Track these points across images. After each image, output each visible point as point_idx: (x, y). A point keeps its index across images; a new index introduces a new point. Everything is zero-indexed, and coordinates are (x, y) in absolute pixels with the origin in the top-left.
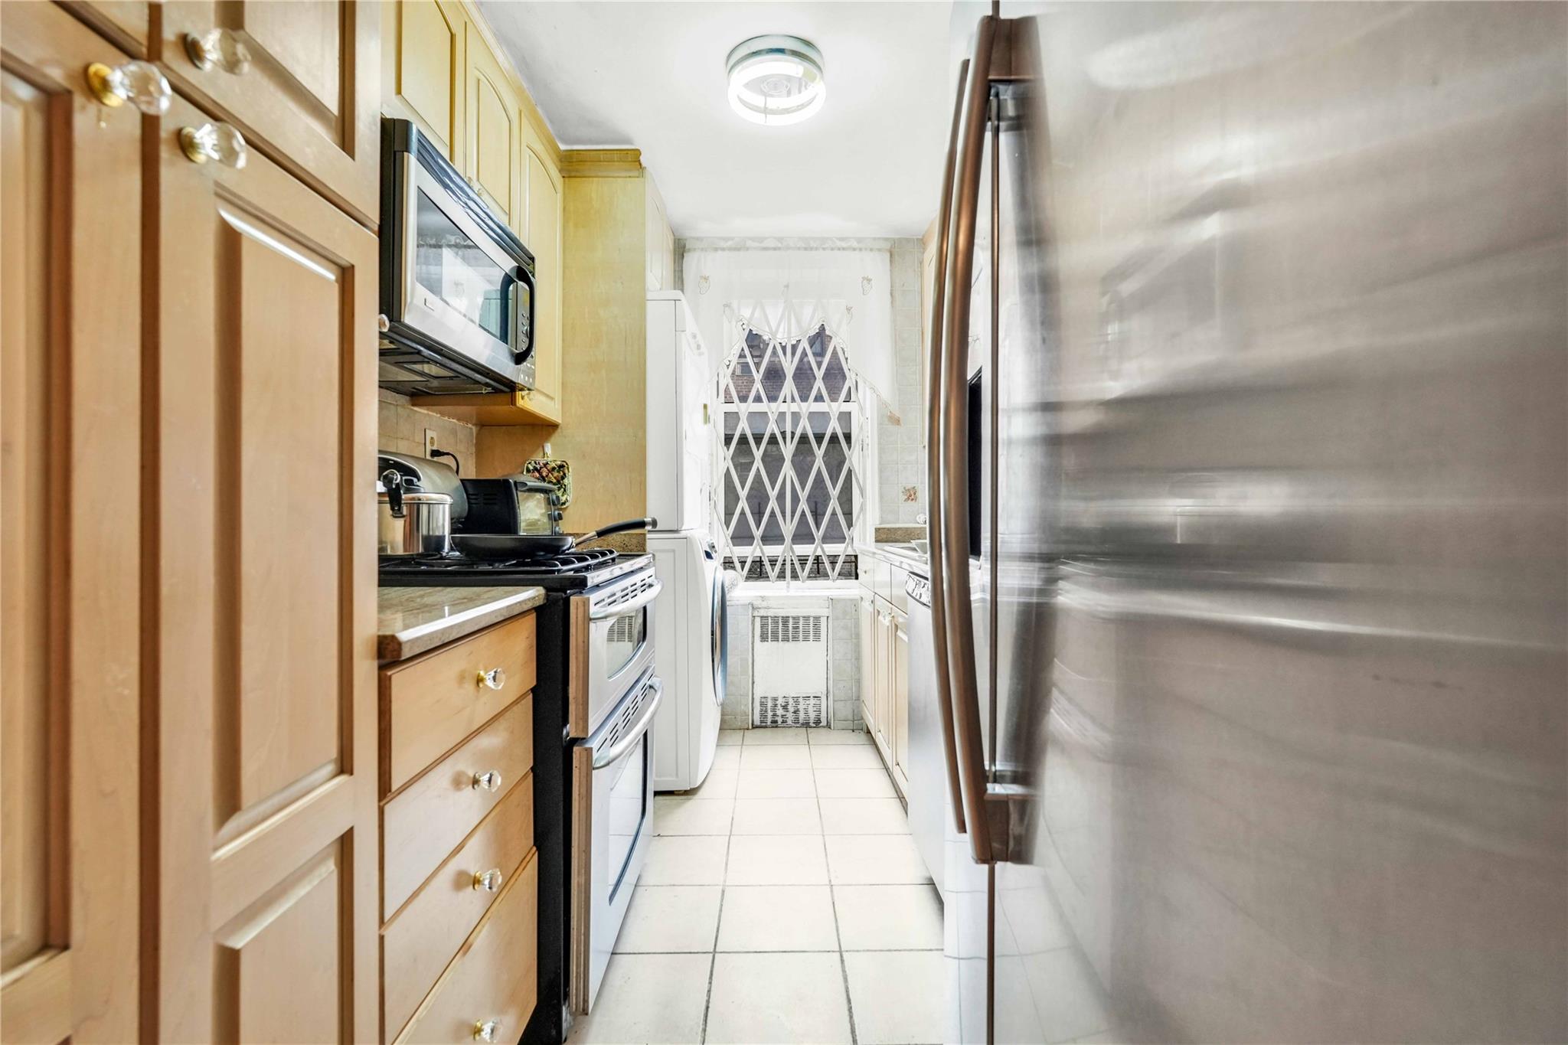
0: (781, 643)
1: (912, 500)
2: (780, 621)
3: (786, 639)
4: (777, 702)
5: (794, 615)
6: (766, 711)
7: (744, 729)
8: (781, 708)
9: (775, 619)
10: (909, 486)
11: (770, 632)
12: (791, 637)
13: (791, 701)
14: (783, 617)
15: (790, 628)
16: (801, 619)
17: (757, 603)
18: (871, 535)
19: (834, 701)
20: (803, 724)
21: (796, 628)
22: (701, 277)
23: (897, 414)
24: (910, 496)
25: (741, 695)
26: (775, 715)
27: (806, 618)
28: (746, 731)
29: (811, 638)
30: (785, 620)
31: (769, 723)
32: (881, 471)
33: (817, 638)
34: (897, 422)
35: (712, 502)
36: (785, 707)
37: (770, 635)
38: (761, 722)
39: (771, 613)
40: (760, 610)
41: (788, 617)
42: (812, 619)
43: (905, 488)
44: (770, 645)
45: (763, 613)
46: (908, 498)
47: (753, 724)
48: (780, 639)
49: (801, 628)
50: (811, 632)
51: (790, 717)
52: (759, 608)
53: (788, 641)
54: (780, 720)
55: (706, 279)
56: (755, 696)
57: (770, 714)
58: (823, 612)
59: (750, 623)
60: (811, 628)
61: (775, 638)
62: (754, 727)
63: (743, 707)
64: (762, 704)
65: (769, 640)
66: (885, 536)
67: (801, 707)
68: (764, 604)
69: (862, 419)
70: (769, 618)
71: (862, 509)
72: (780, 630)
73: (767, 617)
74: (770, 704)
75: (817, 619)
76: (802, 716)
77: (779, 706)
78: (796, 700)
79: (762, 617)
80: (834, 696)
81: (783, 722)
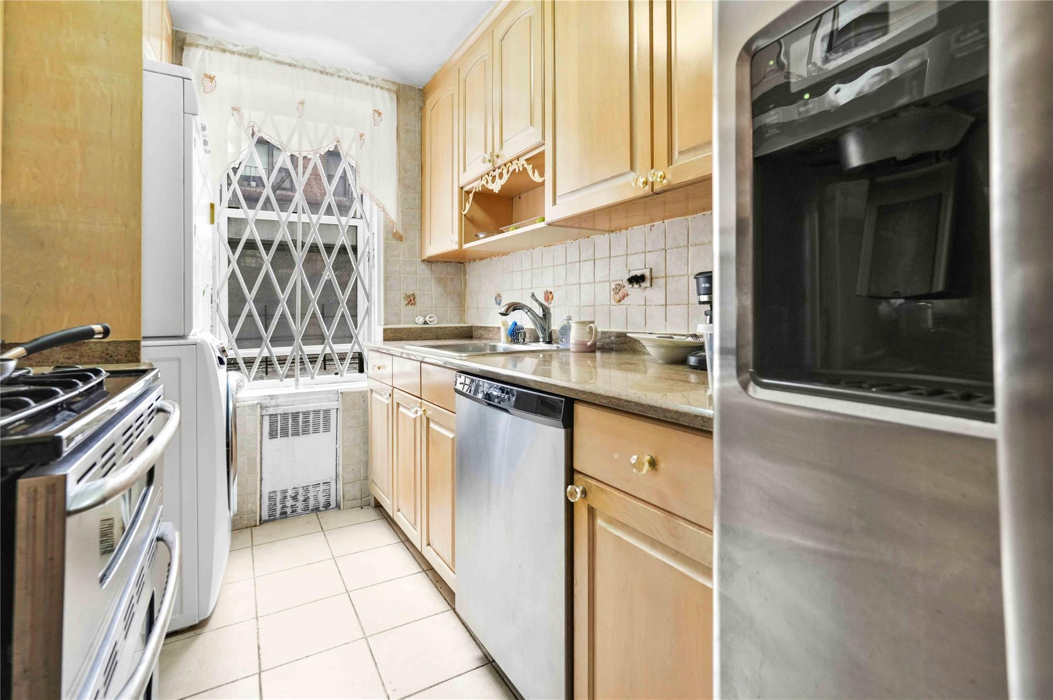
0: (290, 438)
1: (412, 304)
2: (290, 417)
3: (295, 433)
4: (287, 494)
5: (305, 410)
6: (275, 505)
7: (251, 527)
8: (291, 499)
9: (285, 416)
10: (409, 293)
11: (279, 429)
12: (301, 431)
13: (301, 491)
14: (292, 413)
15: (301, 423)
16: (311, 413)
17: (266, 402)
18: (379, 335)
19: (344, 484)
20: (312, 510)
21: (306, 422)
22: (206, 76)
23: (401, 232)
24: (411, 301)
25: (249, 494)
26: (284, 507)
27: (317, 412)
28: (253, 528)
29: (321, 429)
30: (295, 416)
31: (278, 516)
32: (386, 279)
33: (327, 429)
34: (400, 238)
35: (215, 305)
36: (295, 498)
37: (279, 431)
38: (270, 516)
39: (280, 410)
40: (268, 409)
41: (299, 413)
42: (322, 412)
43: (406, 294)
44: (279, 441)
45: (271, 411)
46: (409, 303)
47: (260, 520)
48: (290, 434)
49: (311, 421)
50: (321, 425)
51: (300, 505)
52: (269, 407)
53: (298, 435)
54: (289, 510)
55: (212, 79)
56: (263, 492)
57: (279, 506)
58: (333, 405)
59: (259, 422)
60: (321, 420)
61: (285, 434)
62: (262, 522)
63: (250, 505)
64: (270, 498)
65: (279, 436)
66: (392, 335)
67: (311, 495)
68: (273, 402)
69: (368, 234)
70: (279, 416)
71: (368, 312)
72: (290, 426)
73: (277, 415)
74: (279, 497)
75: (327, 412)
76: (312, 503)
77: (289, 498)
78: (306, 489)
79: (271, 415)
80: (343, 479)
81: (293, 512)
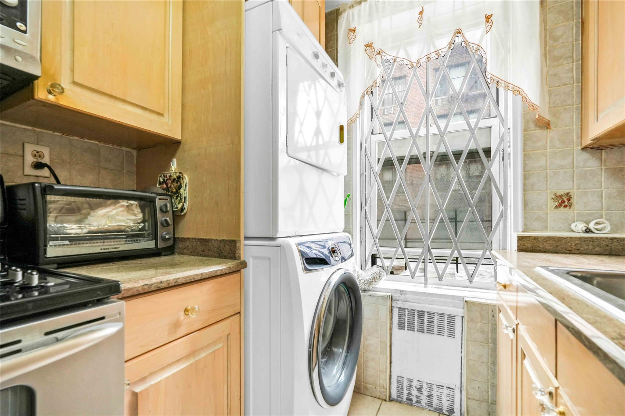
0: (416, 334)
1: (566, 206)
2: (416, 314)
3: (421, 330)
4: (412, 384)
5: (429, 311)
6: (402, 389)
7: (383, 400)
8: (416, 390)
9: (412, 312)
10: (561, 192)
11: (406, 322)
12: (425, 329)
13: (425, 386)
14: (418, 311)
15: (426, 321)
16: (436, 315)
17: (396, 296)
18: (513, 244)
19: (468, 399)
20: (436, 409)
21: (431, 322)
23: (547, 117)
24: (563, 202)
25: (380, 371)
26: (409, 394)
27: (441, 315)
28: (384, 402)
29: (446, 333)
30: (421, 314)
31: (404, 400)
32: (525, 177)
33: (451, 334)
34: (547, 125)
36: (419, 390)
37: (406, 324)
38: (398, 397)
39: (407, 306)
40: (398, 302)
41: (424, 312)
42: (446, 317)
43: (555, 194)
44: (406, 333)
45: (400, 304)
46: (560, 205)
47: (390, 396)
48: (416, 330)
49: (436, 322)
50: (446, 328)
51: (424, 400)
52: (398, 300)
53: (423, 332)
54: (414, 400)
56: (392, 374)
57: (405, 392)
58: (459, 311)
60: (446, 325)
61: (412, 328)
62: (391, 400)
63: (381, 381)
64: (398, 382)
65: (406, 328)
66: (531, 245)
67: (435, 393)
68: (402, 297)
69: (503, 130)
70: (407, 311)
71: (503, 215)
72: (416, 322)
73: (404, 309)
74: (405, 384)
75: (452, 318)
76: (435, 402)
77: (414, 388)
78: (430, 386)
79: (400, 308)
80: (467, 393)
81: (417, 402)
